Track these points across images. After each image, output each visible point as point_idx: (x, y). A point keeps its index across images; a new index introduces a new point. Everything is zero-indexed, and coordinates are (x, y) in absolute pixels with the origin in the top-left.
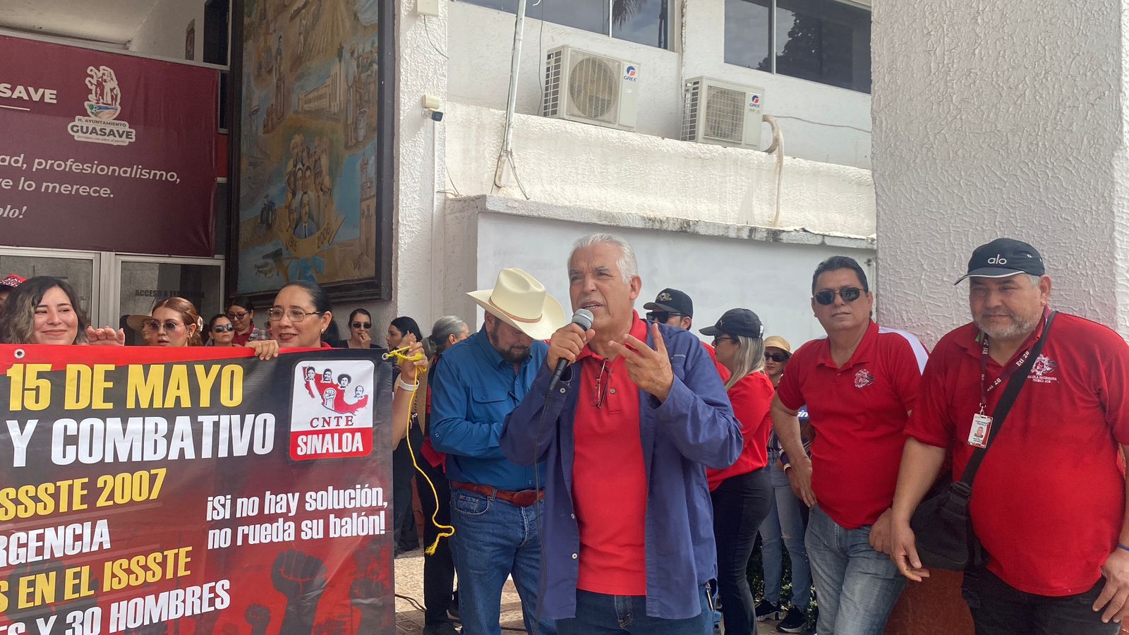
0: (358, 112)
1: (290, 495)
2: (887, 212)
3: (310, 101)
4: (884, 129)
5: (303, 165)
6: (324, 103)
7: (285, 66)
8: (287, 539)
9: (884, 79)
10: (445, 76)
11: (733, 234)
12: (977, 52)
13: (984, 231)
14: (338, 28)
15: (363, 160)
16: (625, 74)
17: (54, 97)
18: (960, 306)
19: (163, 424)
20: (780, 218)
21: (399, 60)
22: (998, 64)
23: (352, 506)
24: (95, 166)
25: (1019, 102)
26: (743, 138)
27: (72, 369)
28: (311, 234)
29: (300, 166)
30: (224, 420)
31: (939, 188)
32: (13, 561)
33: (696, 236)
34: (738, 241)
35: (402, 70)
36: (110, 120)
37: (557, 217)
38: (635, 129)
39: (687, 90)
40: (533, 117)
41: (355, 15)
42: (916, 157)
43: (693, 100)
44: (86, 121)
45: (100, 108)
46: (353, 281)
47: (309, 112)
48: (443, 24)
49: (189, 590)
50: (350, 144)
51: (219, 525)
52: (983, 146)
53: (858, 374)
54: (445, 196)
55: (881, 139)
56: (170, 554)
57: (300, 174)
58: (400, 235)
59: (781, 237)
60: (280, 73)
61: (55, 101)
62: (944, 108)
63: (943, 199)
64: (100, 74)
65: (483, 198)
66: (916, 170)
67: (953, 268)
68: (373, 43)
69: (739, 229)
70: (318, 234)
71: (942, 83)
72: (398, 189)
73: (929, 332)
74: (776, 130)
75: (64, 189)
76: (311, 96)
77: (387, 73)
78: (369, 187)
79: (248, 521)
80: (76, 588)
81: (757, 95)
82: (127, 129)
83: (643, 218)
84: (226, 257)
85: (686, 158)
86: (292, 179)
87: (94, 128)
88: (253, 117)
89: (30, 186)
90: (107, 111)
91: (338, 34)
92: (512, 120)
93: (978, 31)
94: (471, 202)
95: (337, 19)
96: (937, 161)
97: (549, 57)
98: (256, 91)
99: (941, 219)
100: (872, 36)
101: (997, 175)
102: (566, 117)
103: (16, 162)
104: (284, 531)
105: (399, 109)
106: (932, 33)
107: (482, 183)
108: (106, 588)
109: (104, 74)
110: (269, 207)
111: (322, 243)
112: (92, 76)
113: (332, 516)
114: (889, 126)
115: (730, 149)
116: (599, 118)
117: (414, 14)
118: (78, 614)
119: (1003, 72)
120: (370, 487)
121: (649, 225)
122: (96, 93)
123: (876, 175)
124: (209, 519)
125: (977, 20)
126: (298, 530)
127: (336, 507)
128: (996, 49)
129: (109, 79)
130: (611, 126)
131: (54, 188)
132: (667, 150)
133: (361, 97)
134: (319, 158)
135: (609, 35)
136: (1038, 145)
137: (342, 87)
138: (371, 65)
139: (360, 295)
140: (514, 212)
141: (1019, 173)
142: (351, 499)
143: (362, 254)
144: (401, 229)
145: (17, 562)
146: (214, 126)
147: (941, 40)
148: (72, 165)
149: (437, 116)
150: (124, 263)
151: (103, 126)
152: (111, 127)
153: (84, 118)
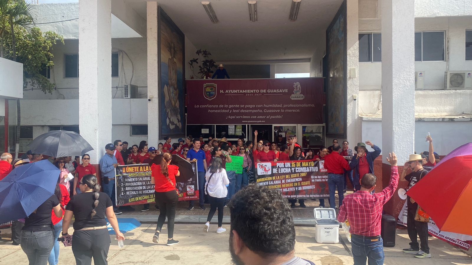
1: (320, 176)
10: (358, 90)
16: (419, 75)
19: (306, 168)
24: (296, 105)
27: (297, 163)
30: (312, 167)
32: (293, 181)
35: (348, 90)
36: (299, 94)
38: (422, 89)
43: (446, 77)
48: (357, 79)
49: (310, 186)
51: (313, 179)
61: (288, 92)
75: (290, 111)
79: (316, 179)
80: (299, 184)
81: (470, 73)
82: (302, 96)
84: (326, 123)
85: (441, 95)
89: (283, 111)
90: (298, 92)
94: (361, 118)
104: (320, 180)
105: (347, 99)
108: (302, 185)
109: (297, 84)
112: (295, 85)
117: (350, 78)
118: (299, 187)
122: (296, 89)
126: (322, 180)
129: (299, 85)
131: (288, 111)
132: (434, 94)
135: (421, 61)
146: (322, 92)
148: (291, 106)
149: (355, 100)
150: (303, 126)
151: (297, 96)
152: (299, 96)
153: (293, 95)
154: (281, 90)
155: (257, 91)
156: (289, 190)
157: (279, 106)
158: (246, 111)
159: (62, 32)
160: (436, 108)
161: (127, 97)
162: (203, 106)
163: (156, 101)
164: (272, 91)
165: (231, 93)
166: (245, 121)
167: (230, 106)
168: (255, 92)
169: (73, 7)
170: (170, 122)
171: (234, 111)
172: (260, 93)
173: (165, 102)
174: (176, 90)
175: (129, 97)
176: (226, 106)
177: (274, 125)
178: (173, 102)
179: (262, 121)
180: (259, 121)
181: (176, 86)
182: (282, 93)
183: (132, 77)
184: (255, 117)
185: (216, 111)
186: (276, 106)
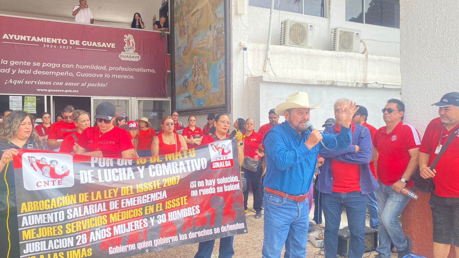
0: (217, 48)
1: (213, 180)
2: (405, 83)
3: (200, 44)
4: (404, 56)
5: (198, 67)
6: (205, 45)
7: (190, 32)
8: (213, 193)
9: (404, 39)
10: (247, 35)
11: (350, 85)
12: (436, 30)
13: (438, 89)
14: (209, 19)
15: (220, 65)
16: (309, 28)
17: (114, 46)
18: (430, 114)
20: (367, 78)
21: (232, 30)
22: (443, 34)
23: (230, 182)
24: (128, 68)
25: (451, 47)
26: (353, 49)
28: (201, 90)
29: (197, 67)
31: (423, 75)
32: (143, 203)
33: (337, 86)
34: (352, 87)
35: (233, 34)
36: (132, 53)
37: (287, 82)
38: (313, 48)
39: (332, 32)
40: (277, 46)
41: (215, 14)
42: (415, 65)
43: (334, 36)
44: (125, 53)
45: (129, 49)
46: (217, 106)
47: (200, 48)
48: (246, 17)
49: (188, 208)
50: (215, 59)
51: (194, 189)
52: (438, 61)
53: (393, 137)
54: (248, 76)
55: (403, 59)
56: (182, 198)
57: (197, 69)
58: (233, 90)
59: (368, 86)
60: (188, 35)
61: (115, 47)
62: (425, 49)
63: (424, 79)
64: (128, 37)
65: (261, 77)
66: (415, 69)
67: (428, 101)
68: (222, 24)
69: (353, 83)
70: (204, 90)
71: (424, 41)
72: (232, 75)
73: (419, 122)
74: (365, 45)
75: (119, 76)
76: (200, 42)
77: (228, 35)
78: (222, 74)
79: (201, 188)
80: (159, 209)
81: (358, 33)
82: (138, 55)
83: (318, 81)
84: (171, 97)
85: (332, 57)
86: (194, 71)
87: (127, 56)
88: (179, 50)
89: (108, 76)
90: (131, 49)
91: (209, 21)
92: (270, 48)
93: (437, 23)
94: (258, 78)
95: (209, 16)
96: (423, 66)
97: (282, 24)
98: (180, 40)
99: (423, 85)
100: (400, 24)
101: (443, 71)
102: (288, 45)
103: (104, 68)
104: (212, 190)
105: (232, 47)
106: (421, 23)
107: (259, 70)
108: (166, 208)
109: (129, 37)
110: (186, 81)
111: (205, 93)
112: (126, 38)
113: (225, 185)
114: (406, 54)
115: (348, 53)
116: (300, 44)
117: (237, 14)
118: (160, 216)
119: (445, 37)
120: (234, 176)
121: (320, 83)
122: (127, 44)
123: (402, 71)
124: (191, 188)
125: (436, 19)
126: (216, 190)
127: (225, 182)
128: (443, 29)
129: (131, 38)
130: (305, 47)
131: (116, 76)
132: (325, 55)
133: (218, 43)
134: (204, 64)
135: (302, 13)
136: (457, 62)
137: (211, 39)
138: (222, 32)
139: (220, 111)
140: (272, 81)
141: (450, 70)
142: (229, 180)
143: (220, 97)
144: (234, 88)
145: (144, 203)
146: (166, 53)
147: (424, 26)
148: (121, 69)
150: (138, 100)
151: (130, 55)
152: (133, 55)
153: (124, 53)
154: (104, 43)
155: (64, 42)
156: (130, 229)
157: (101, 68)
158: (44, 73)
164: (89, 44)
165: (14, 40)
166: (42, 90)
167: (13, 63)
168: (59, 42)
171: (21, 72)
172: (68, 44)
176: (4, 62)
177: (93, 98)
179: (74, 91)
180: (68, 91)
182: (107, 48)
184: (61, 84)
186: (97, 67)
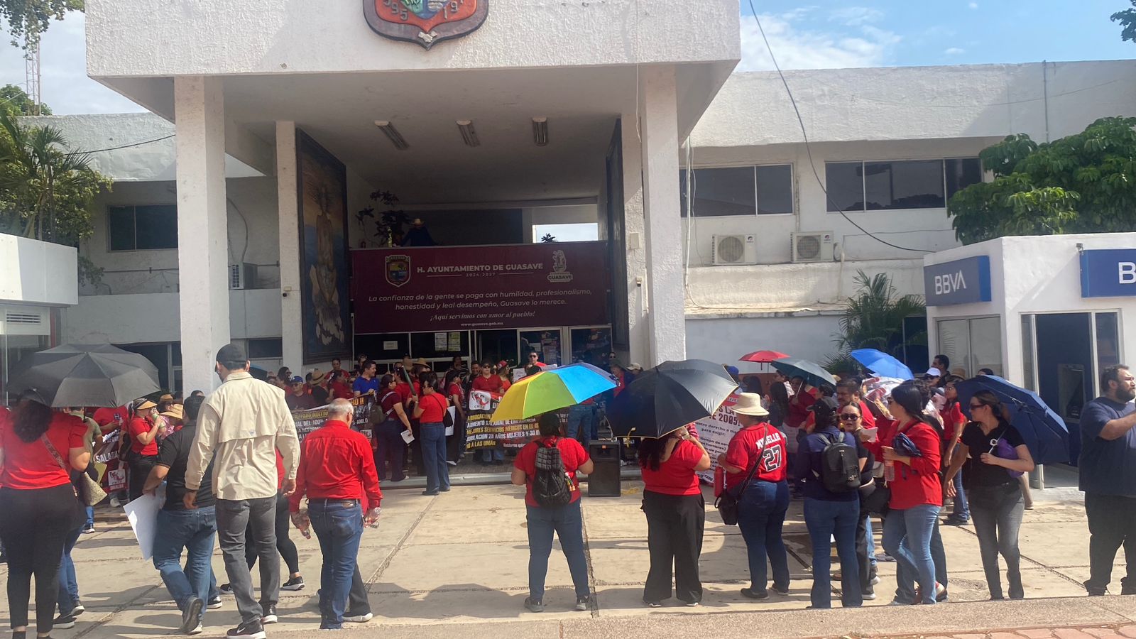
10: (644, 268)
16: (747, 240)
17: (542, 266)
20: (842, 294)
24: (558, 292)
26: (821, 256)
36: (563, 272)
38: (754, 263)
40: (698, 268)
45: (559, 268)
48: (643, 250)
61: (542, 268)
64: (558, 254)
75: (548, 303)
81: (828, 235)
82: (569, 275)
87: (557, 276)
89: (536, 303)
90: (562, 268)
92: (687, 272)
102: (718, 264)
103: (530, 294)
112: (555, 255)
116: (735, 262)
122: (557, 262)
129: (562, 255)
130: (740, 265)
131: (544, 303)
132: (771, 271)
135: (755, 214)
148: (550, 293)
149: (639, 285)
150: (572, 330)
151: (560, 275)
152: (563, 275)
153: (553, 273)
154: (530, 265)
155: (487, 268)
156: (515, 436)
157: (527, 294)
158: (467, 305)
159: (110, 168)
160: (777, 294)
161: (238, 286)
162: (385, 299)
163: (296, 296)
164: (514, 267)
165: (438, 273)
166: (466, 325)
167: (438, 297)
168: (482, 270)
169: (130, 122)
170: (323, 331)
171: (445, 306)
172: (491, 271)
173: (313, 296)
174: (331, 271)
175: (242, 286)
176: (429, 297)
177: (519, 330)
178: (327, 295)
179: (499, 323)
180: (493, 324)
181: (331, 264)
182: (533, 270)
183: (246, 246)
184: (485, 316)
185: (411, 307)
186: (523, 294)
